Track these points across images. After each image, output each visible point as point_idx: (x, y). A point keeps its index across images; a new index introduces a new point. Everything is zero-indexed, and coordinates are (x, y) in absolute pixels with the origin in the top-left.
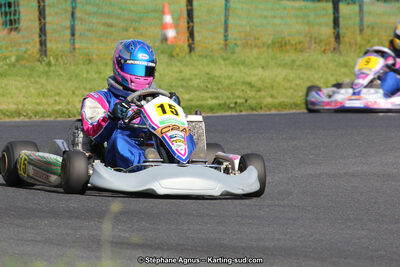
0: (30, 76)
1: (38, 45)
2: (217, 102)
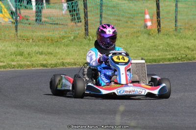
0: (81, 45)
1: (84, 31)
2: (172, 57)
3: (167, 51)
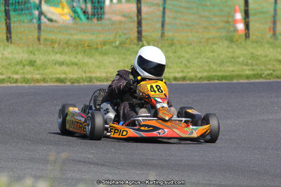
2: (253, 73)
3: (247, 65)
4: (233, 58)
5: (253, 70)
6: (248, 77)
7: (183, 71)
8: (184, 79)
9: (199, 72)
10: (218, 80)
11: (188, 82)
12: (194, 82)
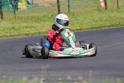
2: (110, 24)
3: (107, 21)
4: (101, 18)
5: (110, 23)
6: (108, 27)
7: (80, 26)
8: (81, 29)
9: (87, 26)
10: (95, 29)
11: (83, 31)
12: (85, 31)
